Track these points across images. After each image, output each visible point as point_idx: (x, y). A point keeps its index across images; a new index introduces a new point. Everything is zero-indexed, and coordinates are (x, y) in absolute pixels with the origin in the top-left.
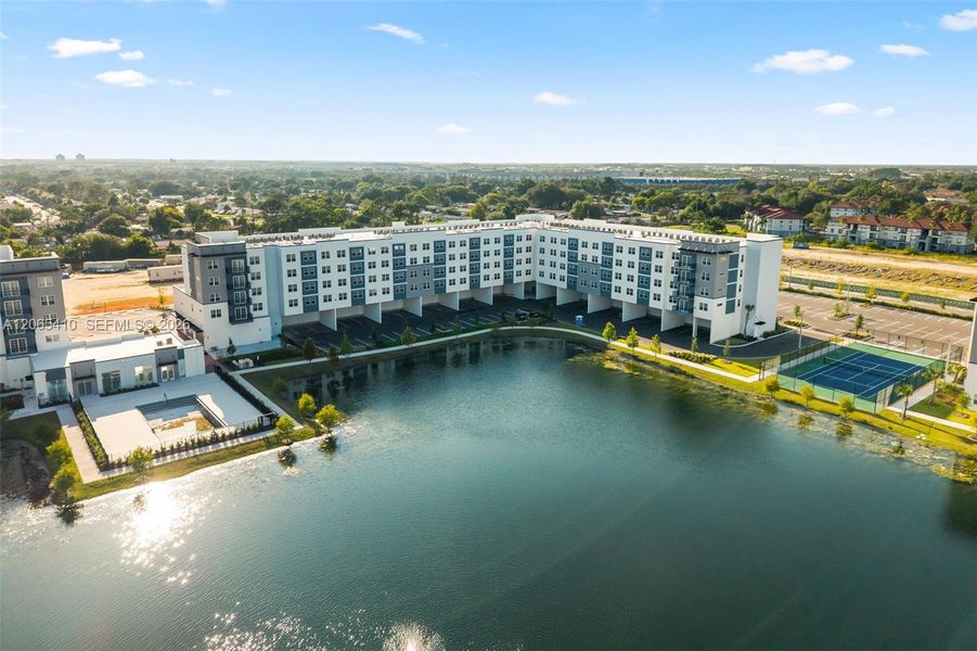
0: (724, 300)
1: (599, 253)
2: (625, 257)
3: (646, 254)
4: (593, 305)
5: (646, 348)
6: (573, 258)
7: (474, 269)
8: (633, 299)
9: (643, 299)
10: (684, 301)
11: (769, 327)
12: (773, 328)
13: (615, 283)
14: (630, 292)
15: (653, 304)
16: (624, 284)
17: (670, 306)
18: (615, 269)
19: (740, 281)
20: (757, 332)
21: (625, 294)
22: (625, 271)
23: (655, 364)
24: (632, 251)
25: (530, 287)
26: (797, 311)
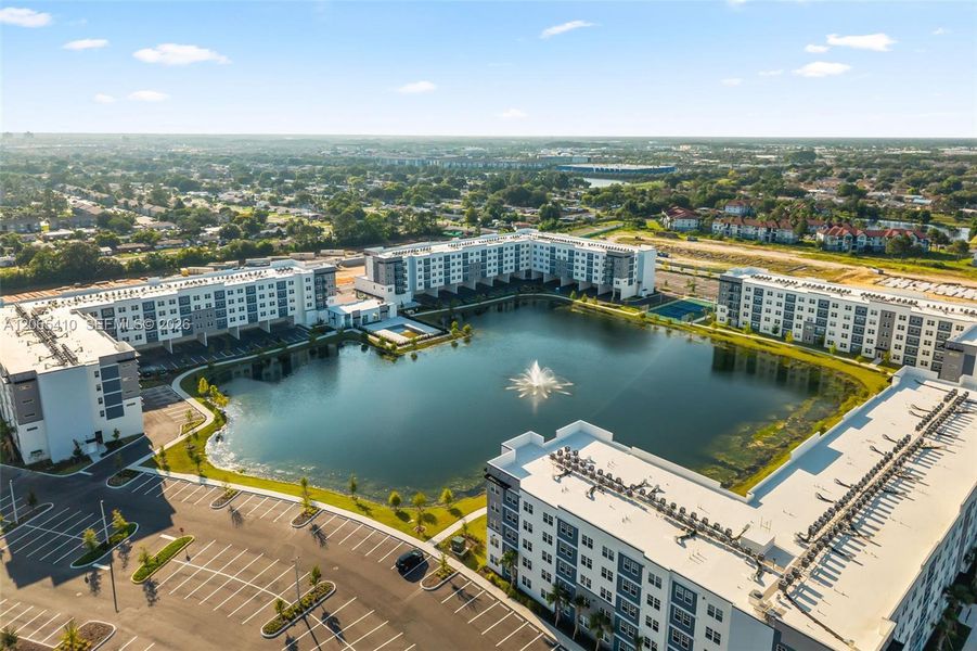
0: (627, 279)
1: (566, 255)
2: (580, 258)
3: (590, 256)
4: (564, 282)
5: (590, 303)
6: (553, 257)
7: (500, 264)
8: (584, 279)
9: (589, 279)
10: (608, 280)
11: (651, 291)
12: (652, 292)
13: (575, 270)
14: (583, 275)
15: (594, 281)
16: (580, 271)
17: (602, 282)
18: (575, 264)
19: (635, 270)
20: (644, 294)
21: (580, 276)
22: (580, 265)
23: (595, 309)
24: (583, 255)
25: (529, 273)
26: (666, 284)
